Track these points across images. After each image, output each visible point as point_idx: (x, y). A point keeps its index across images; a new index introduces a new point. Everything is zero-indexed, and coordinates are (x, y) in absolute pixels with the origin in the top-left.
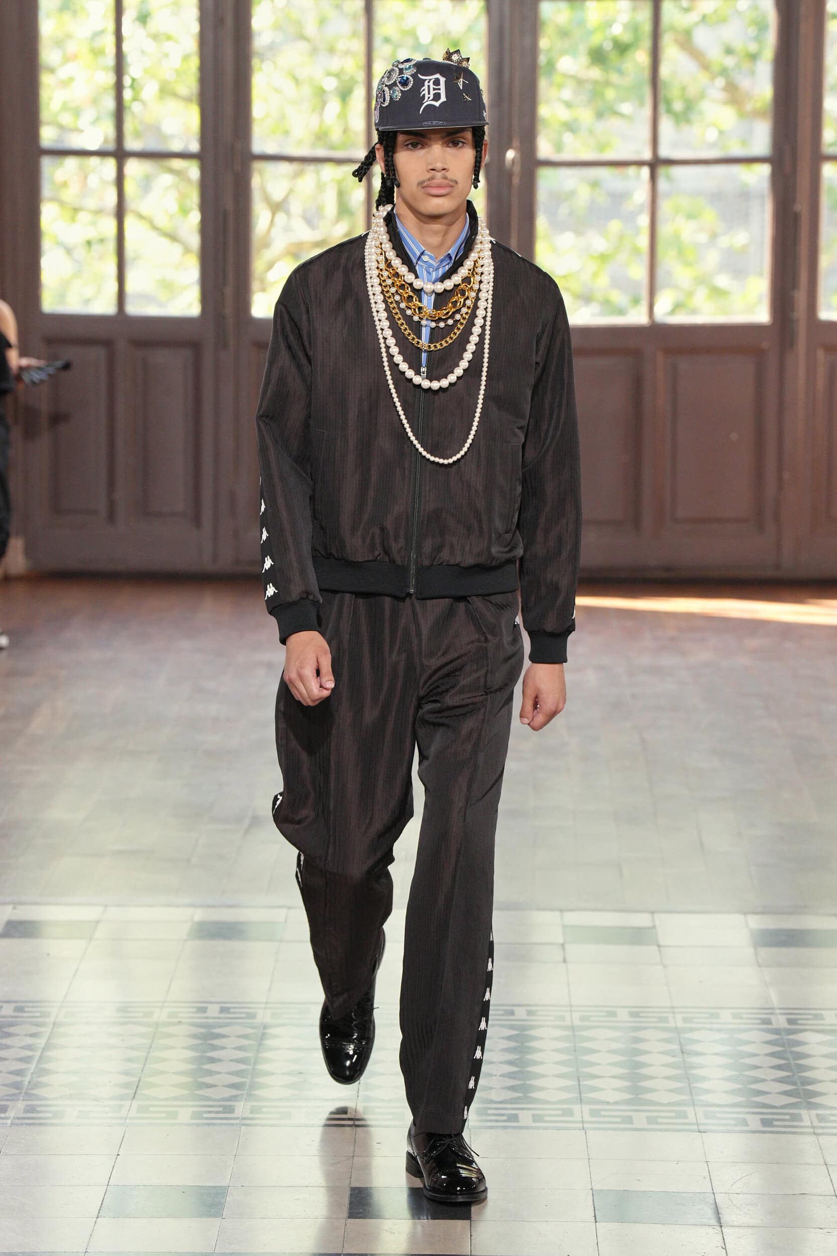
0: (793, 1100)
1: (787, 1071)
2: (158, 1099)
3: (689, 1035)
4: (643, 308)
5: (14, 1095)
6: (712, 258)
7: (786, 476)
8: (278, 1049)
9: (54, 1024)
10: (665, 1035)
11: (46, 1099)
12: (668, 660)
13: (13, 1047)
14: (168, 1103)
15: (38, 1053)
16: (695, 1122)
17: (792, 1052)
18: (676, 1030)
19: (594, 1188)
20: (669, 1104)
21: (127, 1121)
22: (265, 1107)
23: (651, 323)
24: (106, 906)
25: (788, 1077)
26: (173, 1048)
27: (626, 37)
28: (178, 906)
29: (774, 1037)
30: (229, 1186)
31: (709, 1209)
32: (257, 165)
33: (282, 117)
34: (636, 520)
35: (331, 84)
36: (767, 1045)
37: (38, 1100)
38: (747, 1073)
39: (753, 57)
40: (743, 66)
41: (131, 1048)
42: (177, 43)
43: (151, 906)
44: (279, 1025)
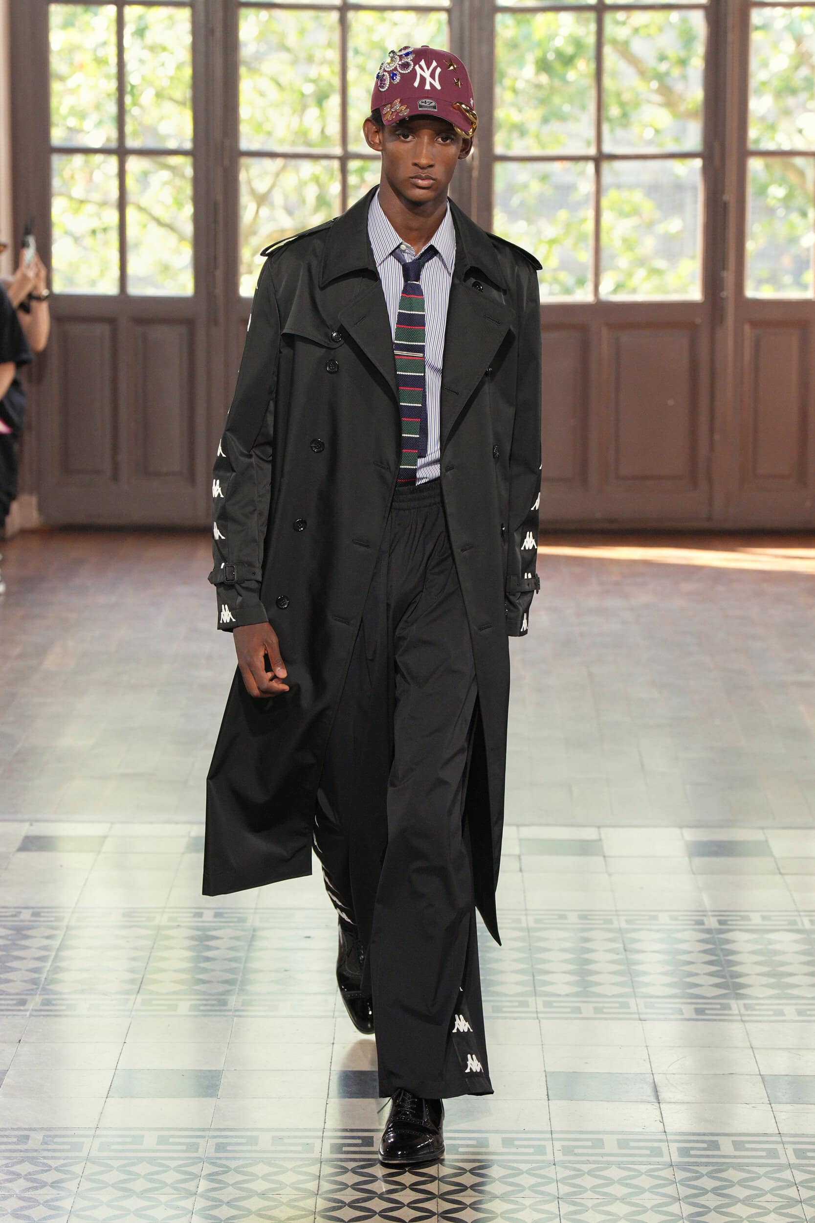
0: (723, 991)
1: (717, 966)
2: (160, 994)
3: (633, 935)
4: (590, 286)
5: (32, 990)
7: (717, 437)
8: (266, 949)
9: (67, 927)
10: (611, 935)
11: (60, 993)
12: (612, 603)
13: (31, 948)
14: (169, 997)
15: (53, 953)
16: (636, 1011)
17: (722, 950)
18: (620, 931)
19: (547, 1070)
20: (613, 996)
21: (132, 1013)
22: (256, 1000)
23: (597, 301)
24: (112, 823)
25: (718, 971)
26: (172, 948)
27: (569, 50)
28: (177, 823)
29: (707, 936)
30: (223, 1070)
31: (649, 1087)
32: (244, 161)
33: (265, 120)
34: (584, 477)
35: (309, 89)
36: (699, 943)
37: (54, 994)
38: (683, 968)
39: (683, 63)
40: (676, 72)
41: (136, 948)
42: (172, 53)
43: (152, 823)
44: (272, 928)
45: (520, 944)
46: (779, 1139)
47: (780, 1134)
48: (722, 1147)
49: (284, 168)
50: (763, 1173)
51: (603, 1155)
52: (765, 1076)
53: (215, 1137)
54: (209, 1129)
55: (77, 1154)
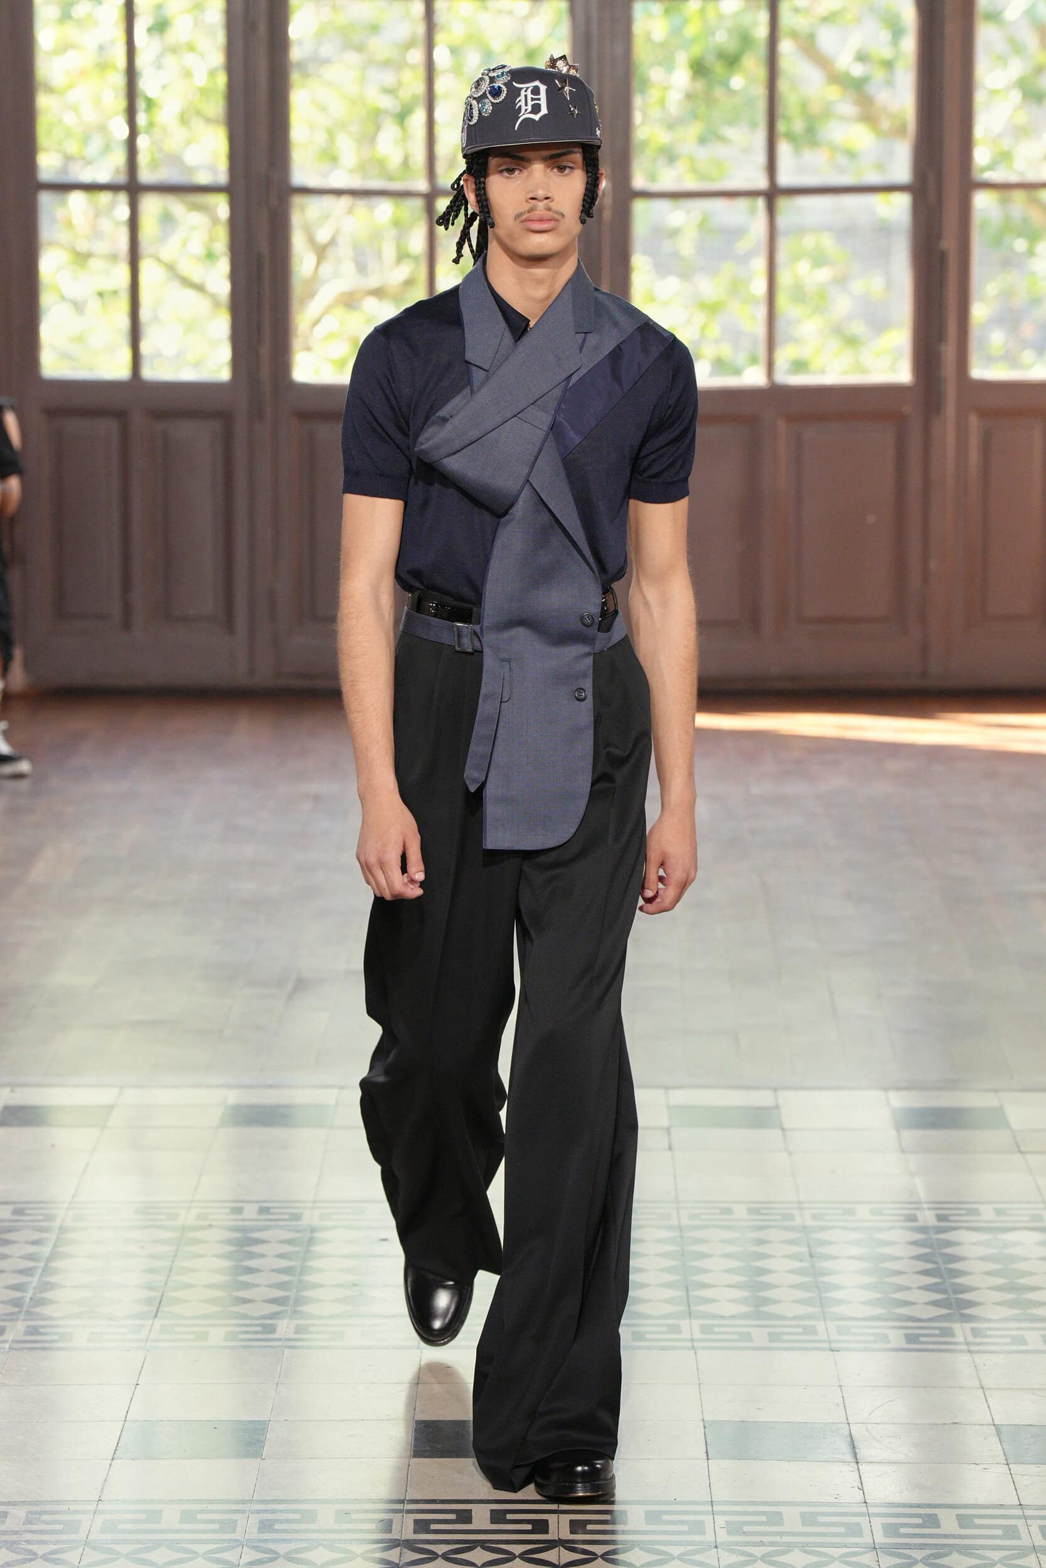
0: (943, 1311)
1: (934, 1276)
2: (185, 1318)
3: (821, 1236)
4: (762, 366)
5: (13, 1314)
6: (842, 305)
7: (933, 565)
8: (327, 1256)
9: (61, 1229)
10: (792, 1235)
11: (51, 1318)
12: (794, 788)
13: (11, 1257)
14: (196, 1322)
15: (42, 1264)
16: (826, 1338)
17: (942, 1255)
18: (804, 1229)
19: (705, 1419)
20: (795, 1318)
21: (148, 1344)
22: (313, 1325)
23: (768, 384)
24: (121, 1088)
25: (936, 1284)
26: (202, 1256)
27: (732, 46)
28: (208, 1087)
29: (920, 1236)
30: (270, 1420)
31: (845, 1442)
32: (297, 200)
33: (331, 142)
34: (755, 620)
35: (386, 103)
36: (913, 1246)
37: (42, 1319)
38: (888, 1280)
39: (888, 65)
40: (879, 75)
41: (154, 1257)
42: (202, 56)
43: (175, 1087)
44: (333, 1228)
45: (668, 1248)
46: (1019, 1512)
47: (1020, 1505)
48: (942, 1523)
49: (350, 211)
50: (996, 1559)
51: (781, 1534)
52: (1000, 1426)
53: (258, 1512)
54: (250, 1501)
55: (73, 1537)
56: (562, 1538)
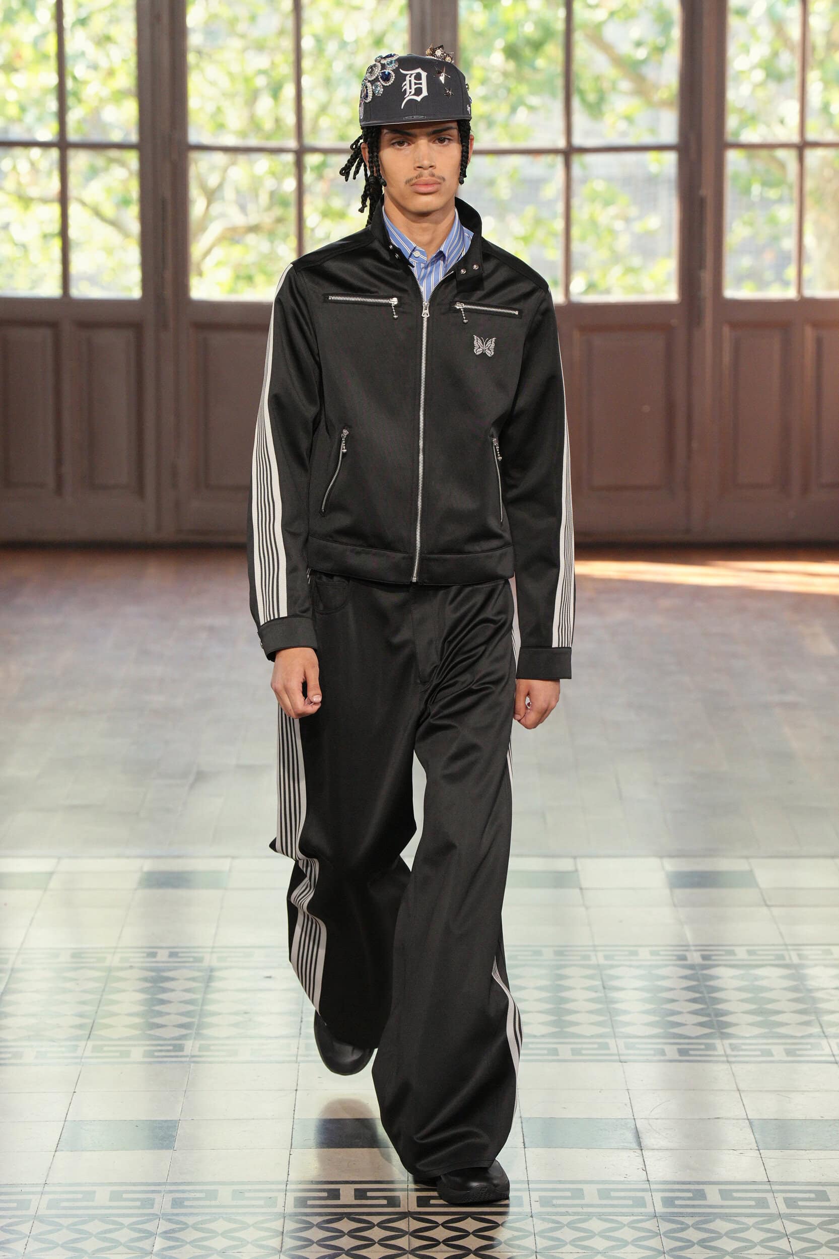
0: (707, 1031)
1: (701, 1004)
2: (112, 1040)
3: (612, 972)
4: (560, 288)
6: (623, 242)
7: (695, 445)
8: (225, 990)
9: (12, 970)
10: (588, 972)
11: (5, 1040)
14: (121, 1043)
16: (616, 1052)
17: (706, 986)
18: (598, 967)
19: (523, 1116)
20: (592, 1037)
21: (82, 1060)
22: (213, 1045)
23: (567, 303)
24: (59, 858)
25: (702, 1009)
26: (124, 991)
27: (536, 35)
28: (128, 857)
29: (689, 972)
30: (180, 1120)
31: (630, 1134)
32: (194, 155)
33: (219, 110)
35: (261, 82)
36: (681, 980)
38: (664, 1006)
39: (661, 50)
41: (85, 991)
43: (102, 857)
44: (226, 968)
46: (768, 1187)
47: (769, 1181)
48: (708, 1196)
50: (751, 1224)
51: (582, 1206)
52: (752, 1120)
53: (171, 1192)
54: (165, 1184)
55: (24, 1212)
56: (410, 1211)
